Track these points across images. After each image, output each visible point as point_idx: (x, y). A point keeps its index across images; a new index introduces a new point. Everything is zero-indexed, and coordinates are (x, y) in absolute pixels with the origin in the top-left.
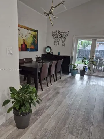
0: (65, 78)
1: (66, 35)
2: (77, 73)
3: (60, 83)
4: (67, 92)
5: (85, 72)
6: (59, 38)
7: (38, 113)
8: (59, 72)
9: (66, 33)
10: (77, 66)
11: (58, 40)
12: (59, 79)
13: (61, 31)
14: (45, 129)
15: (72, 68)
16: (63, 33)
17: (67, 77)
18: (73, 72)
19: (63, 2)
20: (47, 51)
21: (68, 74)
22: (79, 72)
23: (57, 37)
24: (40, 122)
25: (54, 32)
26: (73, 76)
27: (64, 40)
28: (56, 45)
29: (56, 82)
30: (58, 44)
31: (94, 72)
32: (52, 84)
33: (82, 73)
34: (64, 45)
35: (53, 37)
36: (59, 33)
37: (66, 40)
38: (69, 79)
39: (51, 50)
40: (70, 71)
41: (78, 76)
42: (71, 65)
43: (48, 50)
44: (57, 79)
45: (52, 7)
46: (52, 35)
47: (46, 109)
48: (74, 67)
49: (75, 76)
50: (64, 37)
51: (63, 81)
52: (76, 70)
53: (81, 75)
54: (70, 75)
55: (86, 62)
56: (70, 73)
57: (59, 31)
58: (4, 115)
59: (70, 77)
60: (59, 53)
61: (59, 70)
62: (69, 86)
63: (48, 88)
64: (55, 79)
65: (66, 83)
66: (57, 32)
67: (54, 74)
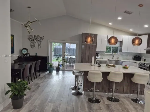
0: (44, 75)
1: (41, 39)
2: (53, 70)
3: (39, 80)
4: (46, 85)
5: (60, 68)
6: (35, 41)
7: (27, 100)
8: (38, 71)
9: (41, 37)
10: (53, 64)
11: (34, 43)
12: (39, 77)
13: (36, 36)
14: (35, 105)
15: (49, 66)
16: (38, 37)
17: (45, 74)
18: (50, 70)
19: (38, 20)
20: (23, 53)
21: (46, 72)
22: (55, 69)
23: (33, 40)
24: (30, 104)
25: (30, 36)
26: (51, 73)
27: (40, 43)
28: (32, 47)
29: (36, 79)
30: (34, 46)
31: (67, 67)
32: (33, 81)
33: (58, 69)
34: (40, 47)
35: (29, 40)
36: (34, 37)
37: (42, 43)
38: (47, 76)
39: (28, 51)
40: (47, 69)
41: (54, 72)
42: (48, 63)
43: (25, 52)
44: (37, 77)
45: (29, 21)
46: (28, 39)
47: (32, 97)
48: (50, 65)
49: (52, 73)
50: (40, 40)
51: (42, 78)
52: (53, 67)
53: (57, 71)
54: (48, 72)
55: (59, 61)
56: (48, 70)
57: (34, 35)
58: (2, 104)
59: (48, 74)
60: (36, 54)
61: (38, 69)
62: (47, 81)
63: (30, 84)
64: (35, 77)
65: (45, 78)
66: (33, 36)
67: (34, 73)
